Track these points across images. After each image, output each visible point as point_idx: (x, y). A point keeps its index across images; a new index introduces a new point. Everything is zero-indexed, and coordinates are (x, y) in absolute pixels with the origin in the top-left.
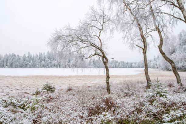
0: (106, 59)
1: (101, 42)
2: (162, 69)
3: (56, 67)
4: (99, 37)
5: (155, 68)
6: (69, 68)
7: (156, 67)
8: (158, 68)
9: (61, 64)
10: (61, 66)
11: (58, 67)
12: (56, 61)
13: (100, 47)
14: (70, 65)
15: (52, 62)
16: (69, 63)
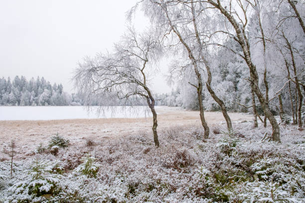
0: (153, 100)
1: (144, 77)
2: (185, 108)
3: (11, 104)
4: (142, 71)
5: (173, 106)
6: (37, 105)
7: (175, 104)
8: (177, 106)
9: (21, 99)
10: (22, 102)
11: (17, 104)
12: (12, 93)
13: (143, 82)
14: (39, 101)
15: (3, 95)
16: (36, 98)
